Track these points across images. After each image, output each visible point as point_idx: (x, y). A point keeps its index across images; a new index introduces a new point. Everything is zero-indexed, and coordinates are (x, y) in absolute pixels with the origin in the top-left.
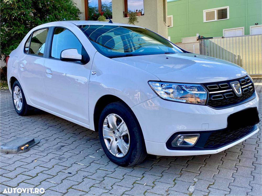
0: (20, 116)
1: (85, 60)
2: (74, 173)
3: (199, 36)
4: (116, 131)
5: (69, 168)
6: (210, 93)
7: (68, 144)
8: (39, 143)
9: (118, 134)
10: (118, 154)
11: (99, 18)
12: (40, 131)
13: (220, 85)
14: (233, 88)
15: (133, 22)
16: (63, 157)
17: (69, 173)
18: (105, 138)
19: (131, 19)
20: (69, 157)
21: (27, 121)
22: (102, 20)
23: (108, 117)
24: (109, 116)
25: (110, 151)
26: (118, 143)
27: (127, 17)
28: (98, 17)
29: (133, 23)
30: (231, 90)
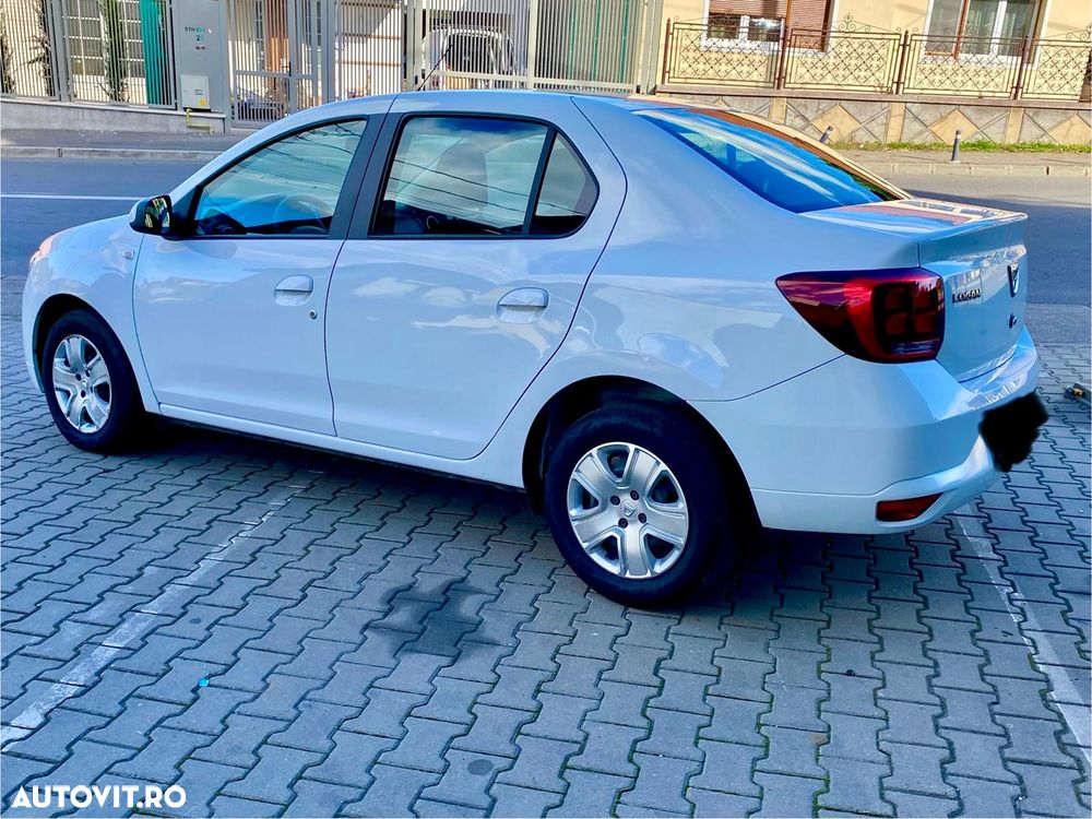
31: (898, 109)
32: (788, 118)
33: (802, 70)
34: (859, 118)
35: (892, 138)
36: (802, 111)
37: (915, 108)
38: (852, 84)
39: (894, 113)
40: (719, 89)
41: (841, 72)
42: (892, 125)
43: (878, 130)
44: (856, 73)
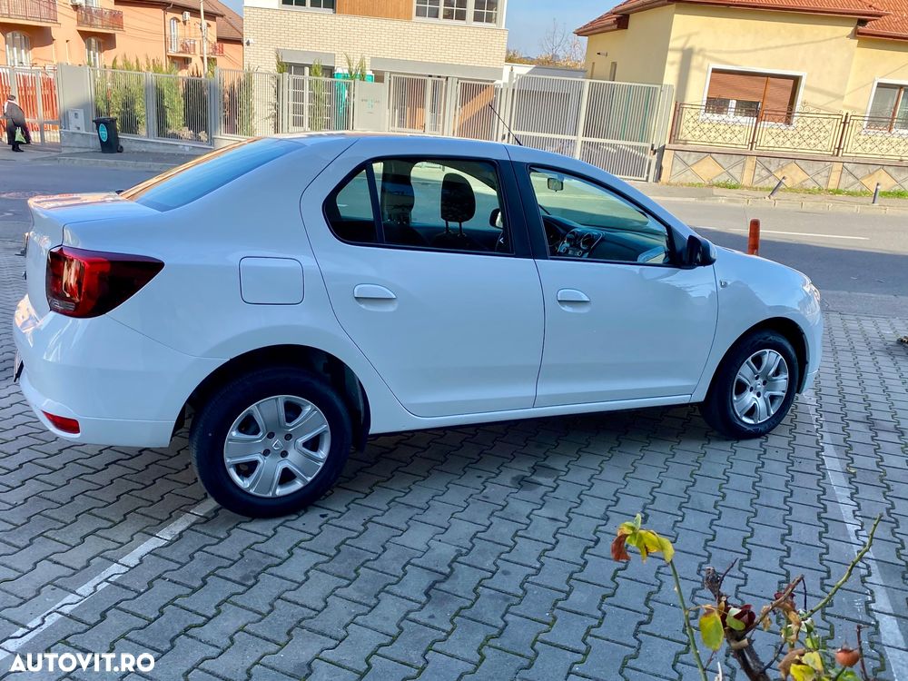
31: (838, 167)
32: (757, 170)
33: (769, 138)
34: (808, 172)
35: (832, 185)
36: (767, 165)
37: (850, 167)
38: (805, 149)
39: (834, 169)
40: (708, 149)
41: (797, 140)
42: (832, 177)
43: (821, 180)
44: (808, 141)
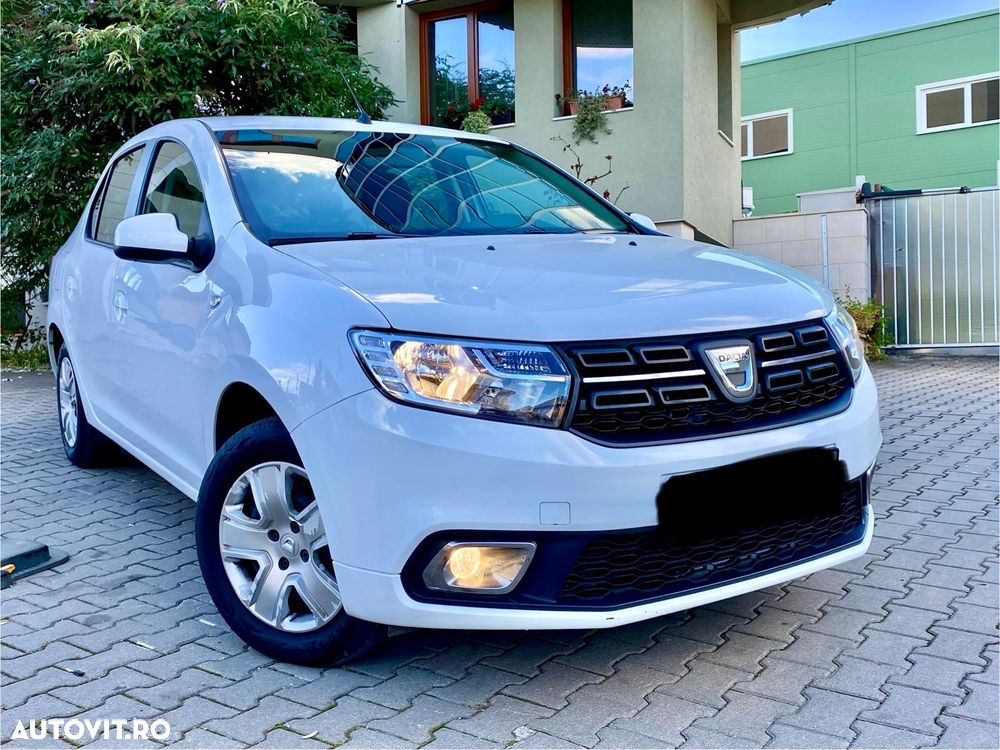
0: (74, 468)
1: (200, 254)
2: (90, 676)
3: (866, 186)
4: (285, 532)
5: (94, 654)
6: (587, 380)
7: (160, 572)
8: (66, 560)
9: (290, 541)
10: (290, 618)
11: (466, 119)
12: (101, 522)
13: (644, 352)
14: (709, 367)
15: (591, 134)
16: (101, 616)
17: (75, 673)
18: (230, 559)
19: (583, 121)
20: (127, 616)
21: (86, 485)
22: (478, 126)
23: (249, 473)
24: (256, 471)
25: (252, 609)
26: (293, 578)
27: (570, 114)
28: (462, 118)
29: (592, 138)
30: (701, 372)
